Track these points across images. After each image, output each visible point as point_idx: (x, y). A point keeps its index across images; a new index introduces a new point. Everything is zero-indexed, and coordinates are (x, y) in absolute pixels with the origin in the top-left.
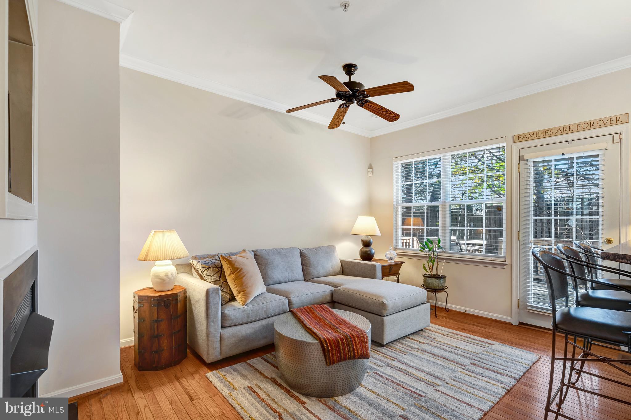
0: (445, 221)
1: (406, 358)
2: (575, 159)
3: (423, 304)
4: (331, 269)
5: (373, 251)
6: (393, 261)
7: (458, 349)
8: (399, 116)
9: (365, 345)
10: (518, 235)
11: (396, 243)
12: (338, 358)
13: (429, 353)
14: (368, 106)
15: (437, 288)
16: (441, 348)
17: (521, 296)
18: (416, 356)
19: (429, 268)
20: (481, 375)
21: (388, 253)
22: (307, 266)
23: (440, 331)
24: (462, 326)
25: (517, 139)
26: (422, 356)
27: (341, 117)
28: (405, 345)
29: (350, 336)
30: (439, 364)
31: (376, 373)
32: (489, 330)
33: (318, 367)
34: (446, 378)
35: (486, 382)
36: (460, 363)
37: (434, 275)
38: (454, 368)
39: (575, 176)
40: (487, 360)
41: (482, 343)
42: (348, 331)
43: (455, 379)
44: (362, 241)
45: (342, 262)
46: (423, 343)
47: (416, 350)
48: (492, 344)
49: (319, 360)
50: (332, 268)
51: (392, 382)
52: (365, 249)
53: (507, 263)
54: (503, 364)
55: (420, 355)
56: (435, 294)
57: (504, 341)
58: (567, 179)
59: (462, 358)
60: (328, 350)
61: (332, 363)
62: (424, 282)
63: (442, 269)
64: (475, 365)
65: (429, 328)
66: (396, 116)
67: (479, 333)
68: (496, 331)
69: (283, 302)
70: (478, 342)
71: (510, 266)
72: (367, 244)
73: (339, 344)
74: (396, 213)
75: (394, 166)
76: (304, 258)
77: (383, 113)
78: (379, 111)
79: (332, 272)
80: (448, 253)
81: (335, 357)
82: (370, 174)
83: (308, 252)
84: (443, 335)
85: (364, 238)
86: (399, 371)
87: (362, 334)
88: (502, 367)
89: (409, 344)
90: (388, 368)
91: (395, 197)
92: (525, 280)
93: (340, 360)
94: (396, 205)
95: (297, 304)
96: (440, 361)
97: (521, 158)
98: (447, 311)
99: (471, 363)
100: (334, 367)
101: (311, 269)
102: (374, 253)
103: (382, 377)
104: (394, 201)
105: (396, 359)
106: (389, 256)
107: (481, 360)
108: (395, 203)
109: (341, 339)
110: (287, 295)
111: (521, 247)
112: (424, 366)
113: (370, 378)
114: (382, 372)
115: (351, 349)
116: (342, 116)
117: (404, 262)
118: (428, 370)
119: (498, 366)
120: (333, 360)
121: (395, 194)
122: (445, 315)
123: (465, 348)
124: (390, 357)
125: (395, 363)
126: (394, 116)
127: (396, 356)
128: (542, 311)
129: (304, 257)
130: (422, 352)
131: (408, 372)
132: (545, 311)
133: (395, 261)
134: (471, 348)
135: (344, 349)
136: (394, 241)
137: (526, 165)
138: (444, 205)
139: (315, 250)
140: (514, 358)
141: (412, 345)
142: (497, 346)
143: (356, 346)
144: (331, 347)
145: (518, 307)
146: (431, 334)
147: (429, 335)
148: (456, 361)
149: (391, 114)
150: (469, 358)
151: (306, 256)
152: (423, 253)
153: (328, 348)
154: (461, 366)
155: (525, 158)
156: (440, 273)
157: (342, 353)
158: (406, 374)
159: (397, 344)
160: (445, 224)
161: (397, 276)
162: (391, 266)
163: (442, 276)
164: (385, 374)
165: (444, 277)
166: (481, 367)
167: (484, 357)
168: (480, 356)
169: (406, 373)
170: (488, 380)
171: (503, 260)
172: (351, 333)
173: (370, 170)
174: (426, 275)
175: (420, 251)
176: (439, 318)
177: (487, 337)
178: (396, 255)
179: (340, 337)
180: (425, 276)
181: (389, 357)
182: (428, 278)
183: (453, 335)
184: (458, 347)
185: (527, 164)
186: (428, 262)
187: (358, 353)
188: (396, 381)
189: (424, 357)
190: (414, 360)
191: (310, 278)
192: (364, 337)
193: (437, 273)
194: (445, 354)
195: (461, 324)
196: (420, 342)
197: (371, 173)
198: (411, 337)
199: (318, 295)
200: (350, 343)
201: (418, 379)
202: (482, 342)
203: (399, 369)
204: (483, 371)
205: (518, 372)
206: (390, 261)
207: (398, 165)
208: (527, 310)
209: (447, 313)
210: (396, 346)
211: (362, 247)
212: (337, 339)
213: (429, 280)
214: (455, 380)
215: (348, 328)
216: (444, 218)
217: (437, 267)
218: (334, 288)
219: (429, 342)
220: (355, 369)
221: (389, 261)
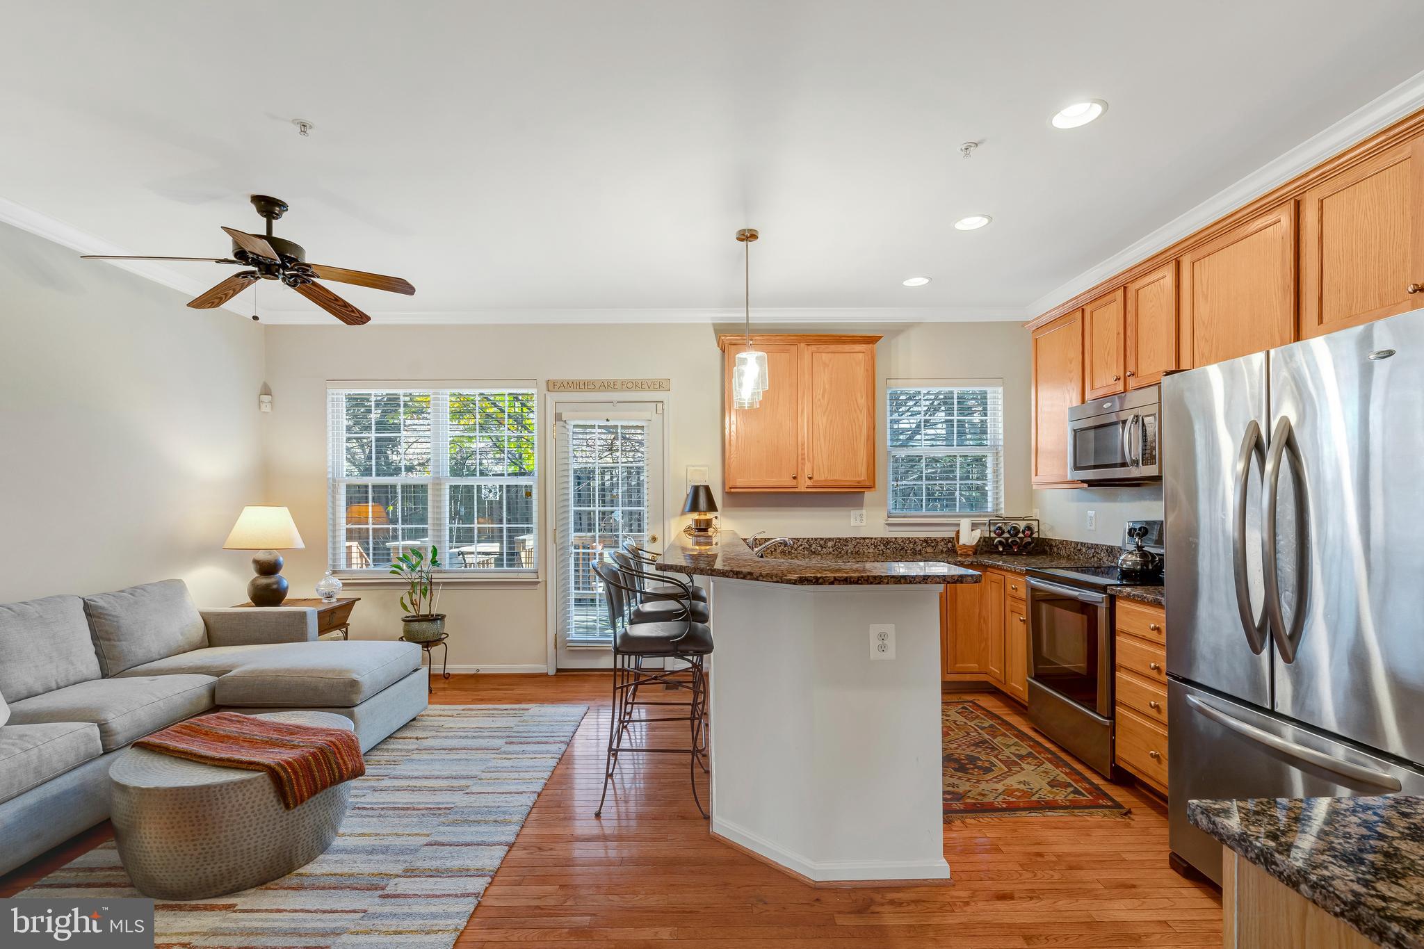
0: (439, 513)
1: (401, 769)
2: (620, 428)
3: (416, 670)
4: (181, 638)
5: (285, 583)
6: (335, 600)
7: (482, 730)
8: (368, 319)
9: (357, 752)
10: (555, 535)
11: (334, 560)
12: (311, 789)
13: (438, 750)
14: (307, 289)
15: (431, 639)
16: (456, 737)
17: (559, 628)
18: (419, 760)
19: (412, 604)
20: (524, 752)
21: (323, 583)
22: (109, 640)
23: (445, 713)
24: (478, 695)
25: (552, 386)
26: (430, 757)
27: (231, 292)
28: (393, 750)
29: (327, 745)
30: (460, 759)
31: (359, 808)
32: (518, 691)
33: (263, 822)
34: (477, 773)
35: (532, 759)
36: (491, 747)
37: (422, 616)
38: (484, 757)
39: (620, 452)
40: (526, 732)
41: (514, 712)
42: (320, 740)
43: (491, 770)
44: (256, 562)
45: (206, 617)
46: (423, 738)
47: (415, 752)
48: (528, 709)
49: (267, 808)
50: (182, 634)
51: (394, 809)
52: (264, 581)
53: (539, 580)
54: (547, 730)
55: (425, 757)
56: (428, 651)
57: (542, 701)
58: (611, 454)
59: (491, 740)
60: (290, 781)
61: (299, 802)
62: (404, 632)
63: (438, 603)
64: (512, 743)
65: (427, 712)
66: (362, 318)
67: (505, 698)
68: (529, 690)
69: (87, 735)
70: (508, 712)
71: (543, 584)
72: (268, 568)
73: (310, 764)
74: (334, 497)
75: (329, 398)
76: (97, 620)
77: (338, 308)
78: (332, 304)
79: (182, 644)
80: (445, 572)
81: (304, 790)
82: (266, 408)
83: (109, 603)
84: (453, 716)
85: (262, 556)
86: (398, 790)
87: (349, 736)
88: (547, 734)
89: (400, 747)
90: (376, 794)
91: (330, 464)
92: (564, 602)
93: (313, 793)
94: (334, 480)
95: (125, 731)
96: (462, 755)
97: (558, 417)
98: (447, 678)
99: (506, 743)
100: (299, 810)
101: (124, 645)
102: (287, 588)
103: (372, 809)
104: (330, 472)
105: (386, 776)
106: (326, 590)
107: (518, 735)
108: (330, 476)
109: (313, 755)
110: (91, 716)
111: (559, 553)
112: (437, 769)
113: (351, 819)
114: (369, 803)
115: (334, 766)
116: (234, 290)
117: (360, 599)
118: (446, 773)
119: (541, 734)
120: (301, 796)
121: (330, 457)
122: (442, 686)
123: (492, 726)
124: (373, 776)
125: (387, 783)
126: (358, 317)
127: (381, 772)
128: (585, 645)
129: (99, 617)
130: (427, 752)
131: (415, 787)
132: (589, 645)
133: (338, 600)
134: (500, 722)
135: (321, 770)
136: (330, 556)
137: (564, 429)
138: (438, 484)
139: (132, 597)
140: (560, 719)
141: (405, 747)
142: (534, 709)
143: (342, 759)
144: (296, 773)
145: (556, 646)
146: (431, 721)
147: (429, 722)
148: (484, 747)
149: (353, 311)
150: (502, 737)
151: (106, 614)
152: (400, 577)
153: (289, 776)
154: (494, 751)
155: (564, 419)
156: (434, 612)
157: (318, 779)
158: (413, 791)
159: (376, 753)
160: (439, 519)
161: (344, 629)
162: (332, 611)
163: (437, 615)
164: (376, 803)
165: (440, 618)
166: (521, 743)
167: (521, 729)
168: (516, 730)
169: (413, 789)
170: (534, 756)
171: (534, 575)
172: (327, 741)
173: (266, 398)
174: (408, 617)
175: (393, 572)
176: (436, 694)
177: (519, 702)
178: (341, 585)
179: (310, 753)
180: (407, 621)
181: (370, 778)
182: (412, 623)
183: (469, 712)
184: (481, 728)
185: (565, 427)
186: (409, 592)
187: (347, 769)
188: (399, 806)
189: (432, 758)
190: (417, 767)
191: (122, 668)
192: (352, 741)
193: (430, 612)
194: (464, 743)
195: (476, 693)
196: (417, 738)
197: (269, 405)
198: (399, 735)
199: (178, 700)
200: (331, 757)
201: (434, 790)
202: (514, 709)
203: (397, 788)
204: (525, 747)
205: (566, 734)
206: (327, 601)
207: (338, 396)
208: (568, 649)
209: (447, 681)
210: (377, 757)
211: (256, 575)
212: (304, 757)
213: (416, 626)
214: (490, 772)
215: (314, 734)
216: (438, 507)
217: (431, 600)
218: (218, 678)
219: (434, 733)
220: (336, 804)
221: (325, 601)
